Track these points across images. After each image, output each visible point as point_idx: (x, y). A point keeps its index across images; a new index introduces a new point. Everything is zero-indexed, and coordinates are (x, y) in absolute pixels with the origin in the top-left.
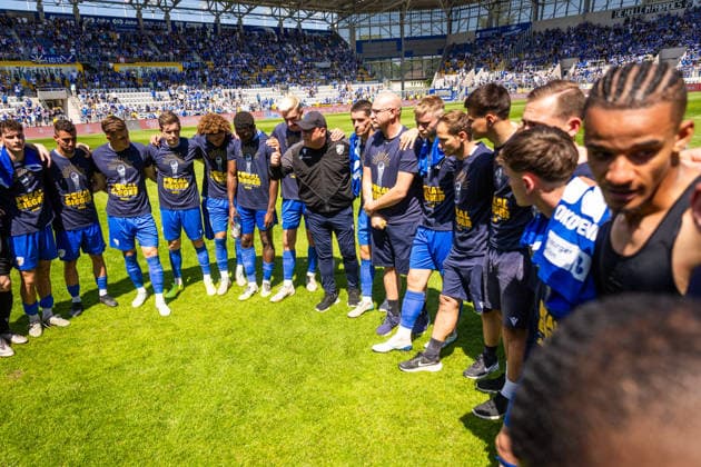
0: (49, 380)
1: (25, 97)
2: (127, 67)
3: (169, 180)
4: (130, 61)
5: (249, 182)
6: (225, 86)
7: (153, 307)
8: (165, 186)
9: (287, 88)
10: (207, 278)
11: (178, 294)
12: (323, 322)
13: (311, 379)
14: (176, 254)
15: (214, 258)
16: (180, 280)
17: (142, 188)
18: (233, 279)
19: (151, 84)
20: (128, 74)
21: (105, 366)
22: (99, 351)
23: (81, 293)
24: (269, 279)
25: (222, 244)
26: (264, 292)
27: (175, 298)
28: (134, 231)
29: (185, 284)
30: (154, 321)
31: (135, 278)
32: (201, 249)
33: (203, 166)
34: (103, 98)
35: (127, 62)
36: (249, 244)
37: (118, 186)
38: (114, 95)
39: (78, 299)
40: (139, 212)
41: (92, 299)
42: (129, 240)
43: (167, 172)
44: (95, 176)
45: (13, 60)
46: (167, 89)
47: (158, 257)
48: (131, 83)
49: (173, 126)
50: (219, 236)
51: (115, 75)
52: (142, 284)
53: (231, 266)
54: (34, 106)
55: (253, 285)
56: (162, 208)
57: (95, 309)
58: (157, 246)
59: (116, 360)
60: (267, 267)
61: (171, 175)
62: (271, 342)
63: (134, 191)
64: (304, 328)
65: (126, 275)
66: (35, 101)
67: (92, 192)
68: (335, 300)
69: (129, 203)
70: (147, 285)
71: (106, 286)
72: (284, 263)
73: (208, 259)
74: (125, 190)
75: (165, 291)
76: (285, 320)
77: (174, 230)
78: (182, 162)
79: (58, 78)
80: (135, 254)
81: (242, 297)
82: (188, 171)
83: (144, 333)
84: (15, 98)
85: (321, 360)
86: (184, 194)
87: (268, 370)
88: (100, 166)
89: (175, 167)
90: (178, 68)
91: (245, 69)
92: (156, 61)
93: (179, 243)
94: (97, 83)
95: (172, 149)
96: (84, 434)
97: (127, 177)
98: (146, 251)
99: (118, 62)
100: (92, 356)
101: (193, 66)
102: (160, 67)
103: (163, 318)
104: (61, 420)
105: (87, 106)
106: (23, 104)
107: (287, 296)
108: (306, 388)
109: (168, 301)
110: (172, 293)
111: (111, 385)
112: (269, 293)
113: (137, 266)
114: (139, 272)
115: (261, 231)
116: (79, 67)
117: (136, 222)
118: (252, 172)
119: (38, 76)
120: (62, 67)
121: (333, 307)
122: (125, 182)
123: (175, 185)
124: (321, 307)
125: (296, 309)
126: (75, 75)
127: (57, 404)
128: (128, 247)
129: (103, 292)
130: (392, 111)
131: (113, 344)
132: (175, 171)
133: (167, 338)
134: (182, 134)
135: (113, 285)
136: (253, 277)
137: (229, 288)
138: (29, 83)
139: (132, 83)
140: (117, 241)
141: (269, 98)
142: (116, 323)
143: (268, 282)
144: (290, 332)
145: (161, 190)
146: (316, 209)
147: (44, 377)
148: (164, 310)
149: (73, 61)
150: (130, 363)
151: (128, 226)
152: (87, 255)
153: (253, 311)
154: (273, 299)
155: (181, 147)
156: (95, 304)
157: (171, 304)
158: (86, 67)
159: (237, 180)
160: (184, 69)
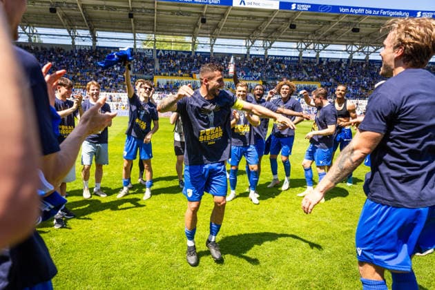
45: (229, 78)
90: (318, 85)
91: (365, 88)
92: (305, 80)
101: (328, 84)
102: (306, 84)
120: (252, 82)
149: (258, 79)
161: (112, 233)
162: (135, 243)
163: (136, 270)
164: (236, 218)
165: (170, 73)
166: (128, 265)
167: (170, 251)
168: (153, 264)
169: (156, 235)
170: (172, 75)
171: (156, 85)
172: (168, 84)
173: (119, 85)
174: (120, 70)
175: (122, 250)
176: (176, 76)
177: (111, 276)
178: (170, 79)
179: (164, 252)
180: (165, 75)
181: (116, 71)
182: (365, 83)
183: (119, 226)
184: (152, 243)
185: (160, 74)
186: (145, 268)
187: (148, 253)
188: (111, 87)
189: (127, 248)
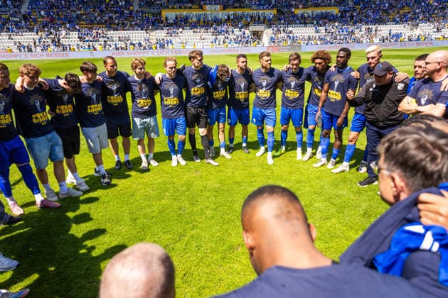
0: (209, 179)
1: (243, 30)
2: (303, 11)
3: (289, 91)
4: (305, 7)
5: (334, 97)
6: (367, 23)
7: (266, 158)
8: (286, 94)
9: (417, 25)
10: (299, 150)
11: (281, 155)
12: (359, 193)
13: (334, 220)
14: (285, 132)
15: (305, 139)
16: (284, 148)
17: (273, 93)
18: (314, 154)
19: (315, 22)
20: (302, 15)
21: (234, 180)
22: (233, 173)
23: (234, 143)
24: (335, 159)
25: (312, 133)
26: (330, 166)
27: (279, 156)
28: (264, 116)
29: (287, 150)
30: (264, 165)
31: (260, 141)
32: (299, 132)
33: (311, 84)
34: (284, 31)
35: (303, 8)
36: (327, 135)
37: (261, 91)
38: (290, 29)
39: (232, 145)
40: (269, 106)
41: (239, 146)
42: (261, 121)
43: (289, 86)
44: (251, 85)
45: (241, 8)
46: (325, 25)
47: (273, 132)
48: (302, 21)
49: (296, 62)
50: (311, 127)
51: (294, 16)
52: (263, 145)
53: (315, 145)
54: (246, 35)
55: (324, 160)
56: (282, 106)
57: (238, 152)
58: (274, 126)
59: (239, 179)
60: (335, 152)
61: (290, 88)
62: (319, 194)
63: (267, 95)
64: (344, 193)
65: (256, 139)
66: (247, 32)
67: (249, 92)
68: (374, 182)
69: (265, 101)
70: (266, 146)
71: (246, 142)
72: (347, 151)
73: (302, 138)
74: (264, 93)
75: (274, 151)
76: (335, 184)
77: (286, 119)
78: (297, 81)
79: (262, 18)
80: (263, 128)
81: (315, 165)
82: (301, 87)
83: (256, 170)
84: (237, 30)
85: (345, 213)
86: (295, 100)
87: (312, 208)
88: (255, 79)
89: (293, 84)
90: (335, 11)
91: (386, 11)
92: (322, 6)
93: (288, 127)
94: (282, 22)
95: (293, 74)
96: (215, 207)
97: (266, 87)
98: (268, 128)
99: (298, 8)
100: (230, 174)
101: (347, 8)
102: (324, 10)
103: (269, 165)
104: (208, 198)
105: (273, 36)
106: (241, 33)
107: (343, 171)
108: (329, 224)
109: (274, 157)
110: (278, 154)
111: (233, 190)
112: (332, 167)
113: (263, 135)
114: (263, 138)
115: (335, 129)
116: (274, 11)
117: (266, 112)
118: (337, 91)
119: (252, 17)
120: (265, 11)
121: (370, 186)
122: (264, 89)
123: (291, 94)
124: (361, 183)
125: (344, 181)
126: (271, 16)
127: (209, 191)
128: (260, 124)
129: (244, 145)
130: (439, 63)
131: (240, 171)
132: (293, 86)
133: (266, 176)
134: (301, 66)
135: (249, 142)
136: (325, 155)
137: (310, 158)
138: (247, 20)
139: (304, 21)
140: (255, 120)
141: (399, 32)
142: (246, 162)
143: (334, 160)
144: (335, 192)
145: (283, 95)
146: (373, 123)
147: (208, 178)
148: (270, 161)
149: (272, 8)
150: (245, 182)
151: (261, 113)
152: (240, 124)
153: (317, 175)
154: (333, 171)
155: (299, 73)
156: (239, 149)
157: (276, 159)
158: (279, 11)
159: (327, 95)
160: (340, 11)
161: (135, 186)
162: (153, 194)
163: (155, 214)
164: (233, 168)
165: (178, 5)
166: (148, 211)
167: (179, 198)
168: (167, 209)
169: (169, 186)
170: (180, 8)
171: (165, 20)
172: (176, 18)
173: (126, 22)
174: (126, 5)
175: (144, 200)
176: (185, 8)
177: (136, 219)
178: (178, 12)
179: (175, 199)
180: (173, 8)
181: (121, 7)
182: (387, 5)
183: (140, 180)
184: (167, 193)
185: (168, 7)
186: (161, 212)
187: (163, 201)
188: (118, 24)
189: (147, 198)
